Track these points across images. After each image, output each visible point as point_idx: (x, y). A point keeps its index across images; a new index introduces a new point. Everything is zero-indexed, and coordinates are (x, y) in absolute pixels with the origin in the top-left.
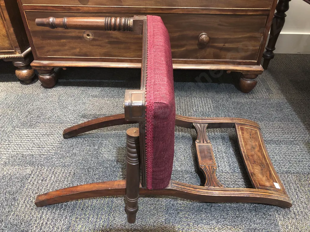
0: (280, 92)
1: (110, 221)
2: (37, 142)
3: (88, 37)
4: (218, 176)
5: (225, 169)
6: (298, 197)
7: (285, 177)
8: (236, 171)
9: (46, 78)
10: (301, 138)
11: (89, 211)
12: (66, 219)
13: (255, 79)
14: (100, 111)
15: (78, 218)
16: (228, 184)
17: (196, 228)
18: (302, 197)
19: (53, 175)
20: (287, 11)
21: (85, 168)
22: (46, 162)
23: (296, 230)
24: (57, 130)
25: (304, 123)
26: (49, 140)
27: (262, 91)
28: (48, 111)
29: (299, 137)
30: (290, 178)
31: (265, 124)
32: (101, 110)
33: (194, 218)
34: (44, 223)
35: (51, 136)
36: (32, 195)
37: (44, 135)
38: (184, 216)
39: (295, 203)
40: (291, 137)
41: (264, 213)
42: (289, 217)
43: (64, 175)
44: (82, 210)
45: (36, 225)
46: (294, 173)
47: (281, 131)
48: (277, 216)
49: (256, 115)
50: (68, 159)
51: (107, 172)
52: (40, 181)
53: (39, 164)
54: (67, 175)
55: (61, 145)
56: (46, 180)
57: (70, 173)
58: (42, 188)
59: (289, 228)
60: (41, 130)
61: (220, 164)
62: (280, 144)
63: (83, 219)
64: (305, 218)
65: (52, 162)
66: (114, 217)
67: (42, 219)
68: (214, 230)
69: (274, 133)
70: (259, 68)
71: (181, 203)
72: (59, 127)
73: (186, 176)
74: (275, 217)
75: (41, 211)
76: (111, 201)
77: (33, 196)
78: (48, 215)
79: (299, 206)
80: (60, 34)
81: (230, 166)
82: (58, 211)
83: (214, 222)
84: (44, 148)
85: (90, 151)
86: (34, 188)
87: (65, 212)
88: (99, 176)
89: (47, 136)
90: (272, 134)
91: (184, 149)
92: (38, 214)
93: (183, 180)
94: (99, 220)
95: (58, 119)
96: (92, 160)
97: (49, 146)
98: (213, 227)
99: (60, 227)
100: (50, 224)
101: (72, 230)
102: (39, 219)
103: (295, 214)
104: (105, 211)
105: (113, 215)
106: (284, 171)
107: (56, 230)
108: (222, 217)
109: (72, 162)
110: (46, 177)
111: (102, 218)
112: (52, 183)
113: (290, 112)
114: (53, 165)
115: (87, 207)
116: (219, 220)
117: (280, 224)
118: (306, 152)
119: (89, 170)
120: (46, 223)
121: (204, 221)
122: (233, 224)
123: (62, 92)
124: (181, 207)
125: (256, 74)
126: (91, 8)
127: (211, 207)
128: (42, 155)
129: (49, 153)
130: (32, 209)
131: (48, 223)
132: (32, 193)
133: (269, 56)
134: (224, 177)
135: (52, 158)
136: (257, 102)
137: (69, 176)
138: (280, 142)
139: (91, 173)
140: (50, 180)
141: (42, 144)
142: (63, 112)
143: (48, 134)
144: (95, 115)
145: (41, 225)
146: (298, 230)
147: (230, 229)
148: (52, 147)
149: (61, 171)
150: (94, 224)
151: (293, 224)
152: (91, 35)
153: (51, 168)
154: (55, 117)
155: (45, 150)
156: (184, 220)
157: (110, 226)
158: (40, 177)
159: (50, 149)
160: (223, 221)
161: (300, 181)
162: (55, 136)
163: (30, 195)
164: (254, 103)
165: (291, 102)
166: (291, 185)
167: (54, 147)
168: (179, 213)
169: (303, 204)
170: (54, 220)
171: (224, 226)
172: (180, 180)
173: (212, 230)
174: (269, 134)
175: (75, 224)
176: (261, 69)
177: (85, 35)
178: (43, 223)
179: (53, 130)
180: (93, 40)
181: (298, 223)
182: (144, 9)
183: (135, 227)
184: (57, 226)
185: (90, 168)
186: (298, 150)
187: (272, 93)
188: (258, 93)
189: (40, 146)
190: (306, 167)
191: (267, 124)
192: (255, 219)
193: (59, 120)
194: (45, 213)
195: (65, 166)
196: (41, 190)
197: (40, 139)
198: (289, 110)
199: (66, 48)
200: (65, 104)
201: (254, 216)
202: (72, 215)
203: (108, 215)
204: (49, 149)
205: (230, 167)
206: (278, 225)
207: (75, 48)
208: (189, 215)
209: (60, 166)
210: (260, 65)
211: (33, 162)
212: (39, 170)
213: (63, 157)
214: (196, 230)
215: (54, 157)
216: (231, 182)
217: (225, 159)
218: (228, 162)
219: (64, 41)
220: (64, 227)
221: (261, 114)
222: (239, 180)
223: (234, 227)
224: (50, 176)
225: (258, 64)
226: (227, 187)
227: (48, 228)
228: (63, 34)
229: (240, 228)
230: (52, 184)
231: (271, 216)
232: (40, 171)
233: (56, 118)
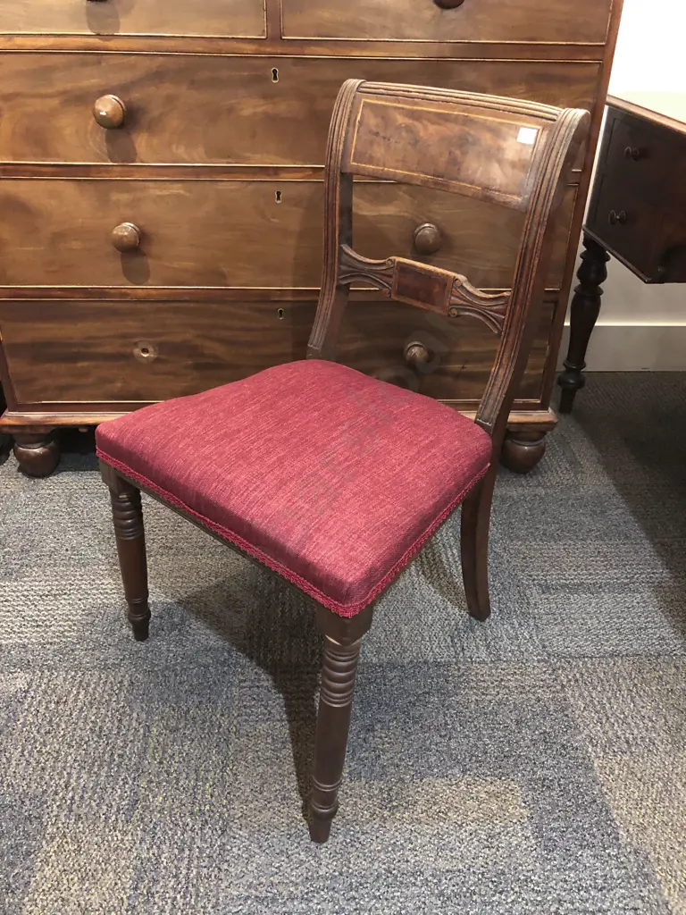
0: (600, 468)
1: (228, 784)
2: (31, 613)
3: (145, 355)
4: (462, 671)
5: (476, 655)
6: (634, 706)
7: (608, 664)
8: (502, 657)
9: (35, 453)
10: (644, 576)
11: (177, 764)
12: (127, 786)
13: (539, 442)
14: (176, 530)
15: (152, 782)
16: (487, 688)
17: (419, 787)
18: (643, 707)
19: (81, 690)
20: (603, 281)
21: (156, 669)
22: (60, 661)
23: (630, 777)
24: (76, 581)
25: (652, 540)
26: (60, 606)
27: (558, 469)
28: (46, 535)
29: (641, 574)
30: (618, 667)
31: (566, 546)
32: (179, 529)
33: (412, 765)
34: (76, 798)
35: (64, 596)
36: (38, 736)
37: (44, 595)
38: (390, 762)
39: (629, 720)
40: (624, 576)
41: (563, 746)
42: (616, 750)
43: (107, 688)
44: (161, 763)
45: (58, 803)
46: (627, 655)
47: (602, 562)
48: (590, 750)
49: (545, 527)
50: (112, 650)
51: (209, 676)
52: (53, 705)
53: (43, 665)
54: (115, 688)
55: (90, 619)
56: (66, 701)
57: (121, 682)
58: (60, 719)
59: (616, 772)
60: (37, 583)
61: (465, 645)
62: (600, 593)
63: (165, 784)
64: (649, 751)
65: (75, 660)
66: (235, 774)
67: (70, 788)
68: (458, 788)
69: (586, 567)
70: (547, 416)
71: (384, 735)
72: (81, 576)
73: (391, 675)
74: (587, 752)
75: (65, 773)
76: (225, 740)
77: (42, 740)
78: (82, 780)
79: (637, 726)
80: (75, 350)
81: (488, 646)
82: (106, 769)
83: (456, 770)
84: (50, 626)
85: (163, 630)
86: (40, 721)
87: (122, 770)
88: (191, 685)
89: (52, 598)
90: (582, 570)
91: (383, 613)
92: (60, 779)
93: (385, 685)
94: (201, 783)
95: (75, 555)
96: (168, 650)
97: (60, 623)
98: (454, 782)
99: (113, 803)
100: (90, 798)
101: (142, 807)
102: (63, 789)
103: (627, 742)
104: (213, 762)
105: (231, 770)
106: (607, 653)
107: (105, 810)
108: (474, 758)
109: (121, 657)
110: (66, 696)
111: (207, 779)
112: (82, 708)
113: (623, 516)
114: (78, 668)
115: (172, 757)
116: (468, 767)
117: (596, 765)
118: (654, 607)
119: (166, 672)
120: (82, 797)
121: (436, 770)
122: (496, 772)
123: (75, 487)
124: (383, 744)
125: (541, 430)
126: (154, 292)
127: (450, 739)
128: (48, 643)
129: (64, 640)
130: (43, 769)
131: (86, 796)
132: (38, 732)
133: (572, 381)
134: (477, 673)
135: (73, 651)
136: (546, 494)
137: (119, 689)
138: (600, 587)
139: (172, 680)
140: (76, 701)
141: (44, 618)
142: (85, 537)
143: (53, 592)
144: (164, 541)
145: (69, 801)
146: (636, 776)
147: (492, 783)
148: (70, 623)
149: (100, 678)
150: (192, 791)
151: (624, 765)
152: (151, 349)
153: (73, 673)
154: (67, 550)
155: (54, 632)
156: (392, 770)
157: (228, 793)
158: (51, 695)
159: (66, 628)
160: (477, 769)
161: (639, 672)
162: (73, 597)
163: (34, 738)
164: (541, 498)
165: (625, 490)
166: (620, 681)
167: (75, 625)
168: (379, 756)
169: (646, 721)
170: (98, 790)
171: (477, 779)
172: (377, 684)
173: (453, 788)
174: (574, 570)
175: (148, 795)
176: (551, 419)
177: (137, 351)
178: (73, 798)
179: (64, 583)
180: (157, 360)
181: (635, 762)
182: (279, 292)
183: (283, 793)
184: (107, 802)
185: (167, 668)
186: (638, 603)
187: (583, 472)
188: (549, 473)
189: (40, 623)
190: (654, 641)
191: (570, 545)
192: (544, 759)
193: (77, 557)
194: (75, 776)
195: (106, 667)
196: (58, 726)
197: (36, 606)
198: (620, 511)
199: (90, 380)
200: (85, 515)
201: (541, 752)
202: (139, 776)
203: (221, 771)
204: (62, 629)
205: (488, 648)
206: (592, 769)
207: (112, 381)
208: (401, 760)
209: (96, 666)
210: (547, 409)
211: (29, 662)
212: (45, 681)
213: (98, 646)
214: (419, 789)
215: (78, 646)
216: (492, 683)
217: (478, 633)
218: (483, 638)
219: (85, 364)
220: (123, 803)
221: (558, 523)
222: (509, 677)
223: (500, 779)
224: (75, 692)
225: (543, 407)
226: (483, 694)
227: (86, 806)
228: (82, 350)
229: (513, 780)
230: (81, 710)
231: (577, 749)
232: (49, 681)
233: (69, 552)
